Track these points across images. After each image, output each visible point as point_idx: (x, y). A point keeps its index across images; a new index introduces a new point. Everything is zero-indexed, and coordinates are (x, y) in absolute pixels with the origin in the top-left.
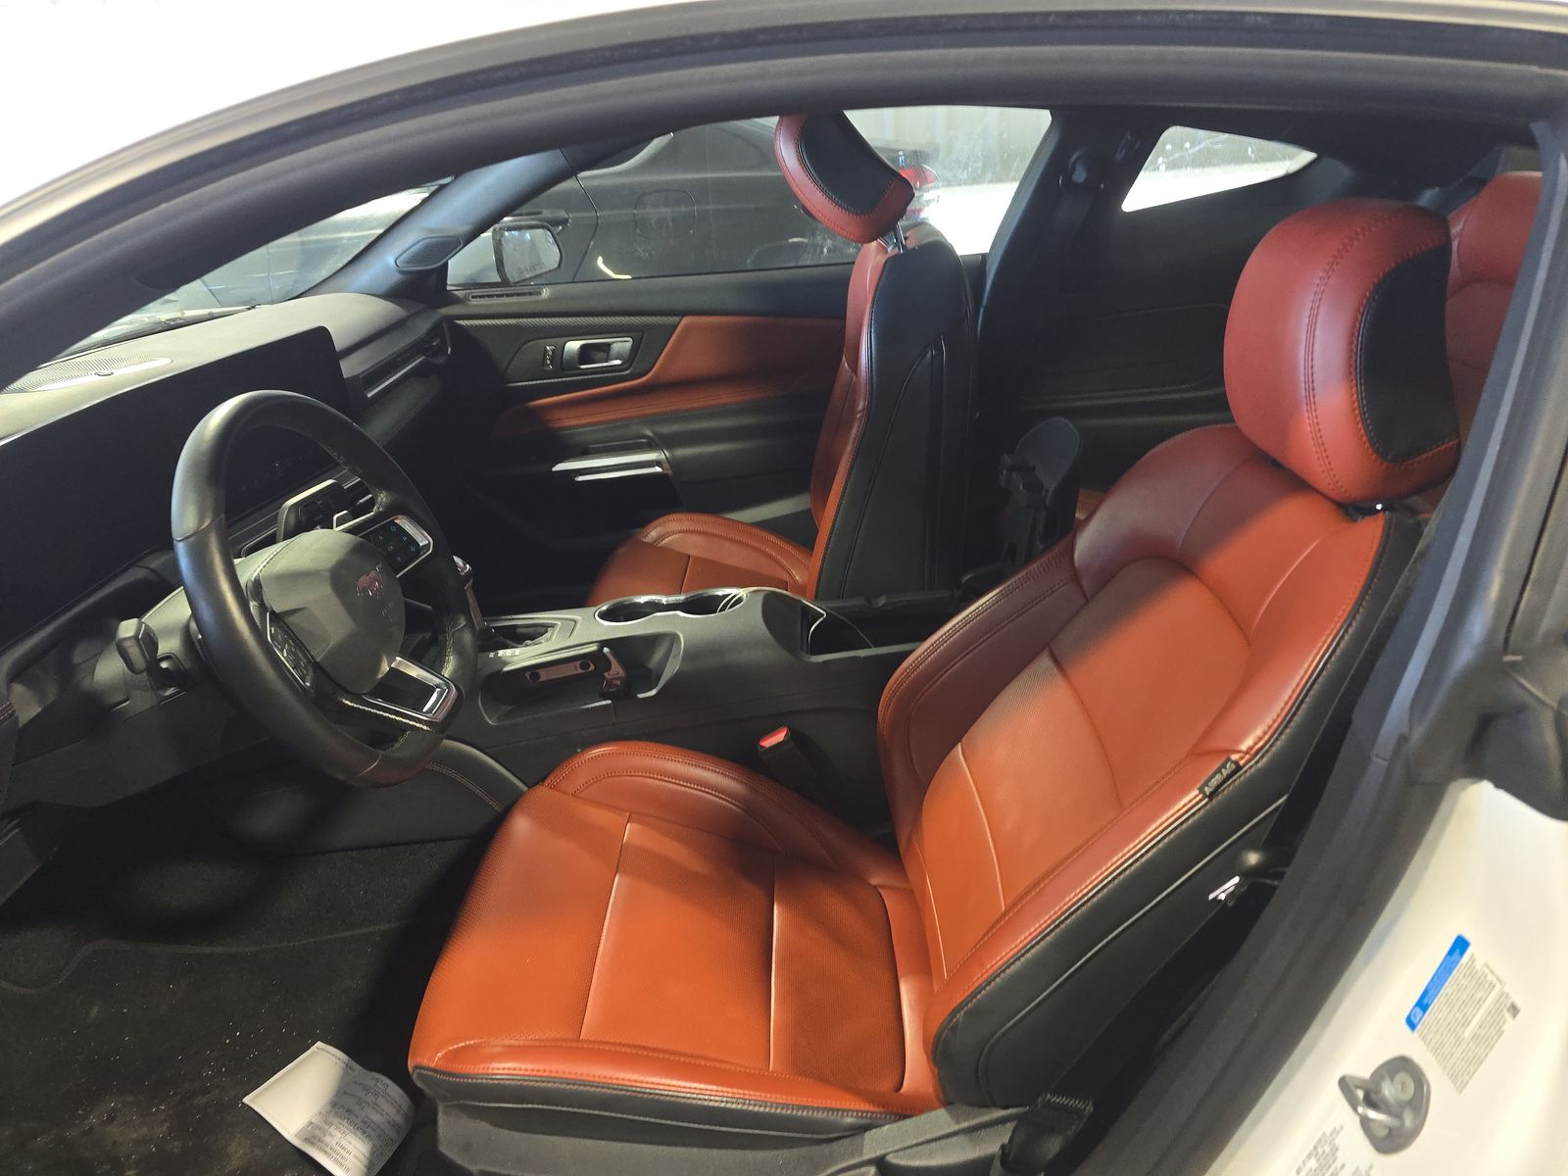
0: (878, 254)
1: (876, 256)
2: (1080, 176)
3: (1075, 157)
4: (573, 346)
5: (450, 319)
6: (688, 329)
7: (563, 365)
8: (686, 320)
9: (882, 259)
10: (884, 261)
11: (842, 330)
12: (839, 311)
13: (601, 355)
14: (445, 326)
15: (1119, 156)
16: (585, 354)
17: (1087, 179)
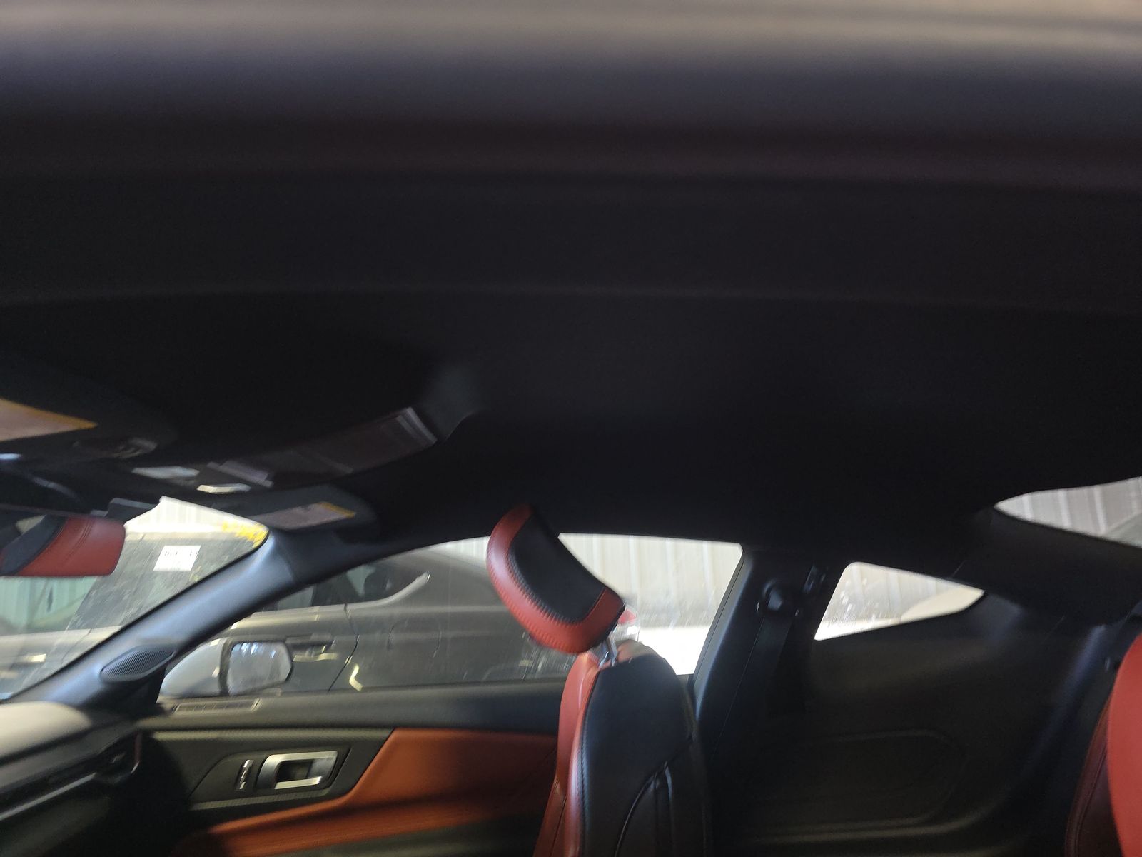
0: (591, 667)
1: (588, 671)
2: (775, 603)
3: (768, 586)
4: (274, 760)
5: (148, 733)
6: (396, 744)
7: (259, 783)
8: (396, 735)
9: (593, 673)
10: (595, 673)
11: (554, 747)
12: (550, 727)
13: (302, 771)
14: (139, 737)
15: (808, 587)
16: (285, 771)
17: (782, 606)
